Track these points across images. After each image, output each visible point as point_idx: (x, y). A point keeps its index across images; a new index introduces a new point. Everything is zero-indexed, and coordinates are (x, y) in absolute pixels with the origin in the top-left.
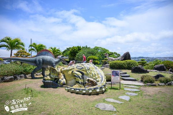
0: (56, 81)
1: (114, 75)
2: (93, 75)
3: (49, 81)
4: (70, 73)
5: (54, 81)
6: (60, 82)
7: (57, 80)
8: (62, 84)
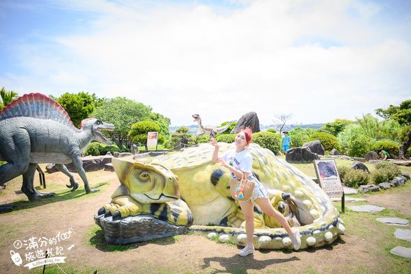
0: (158, 214)
1: (326, 174)
2: (279, 180)
3: (138, 219)
4: (202, 180)
5: (153, 214)
6: (176, 215)
7: (161, 208)
8: (185, 223)
